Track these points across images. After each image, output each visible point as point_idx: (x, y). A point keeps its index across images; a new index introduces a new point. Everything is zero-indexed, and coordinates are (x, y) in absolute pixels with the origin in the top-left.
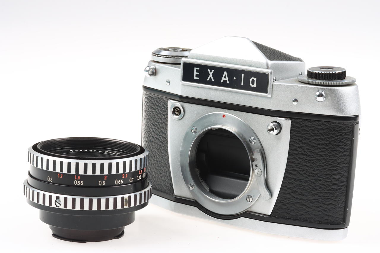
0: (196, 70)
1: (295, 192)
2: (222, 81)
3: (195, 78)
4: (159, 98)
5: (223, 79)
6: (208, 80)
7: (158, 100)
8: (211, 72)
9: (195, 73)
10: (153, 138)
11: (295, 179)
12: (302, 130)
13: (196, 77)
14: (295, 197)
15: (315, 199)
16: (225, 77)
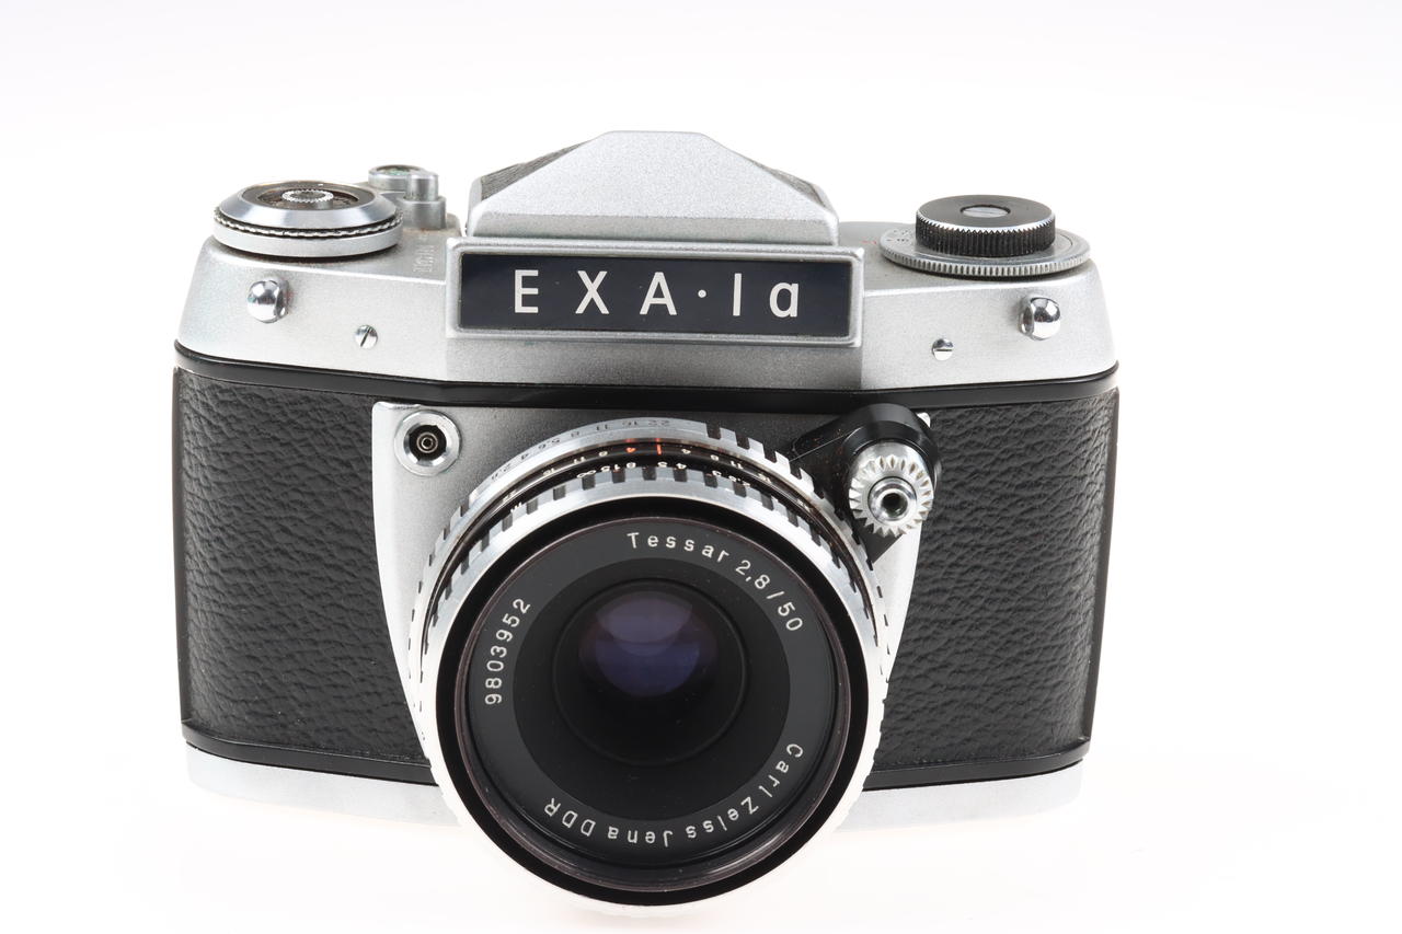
0: (523, 277)
1: (941, 667)
2: (644, 310)
3: (519, 308)
4: (308, 400)
5: (650, 300)
6: (581, 310)
7: (306, 407)
8: (592, 281)
9: (520, 291)
10: (284, 553)
11: (942, 622)
12: (966, 446)
13: (524, 305)
14: (942, 686)
15: (1010, 679)
16: (659, 293)
